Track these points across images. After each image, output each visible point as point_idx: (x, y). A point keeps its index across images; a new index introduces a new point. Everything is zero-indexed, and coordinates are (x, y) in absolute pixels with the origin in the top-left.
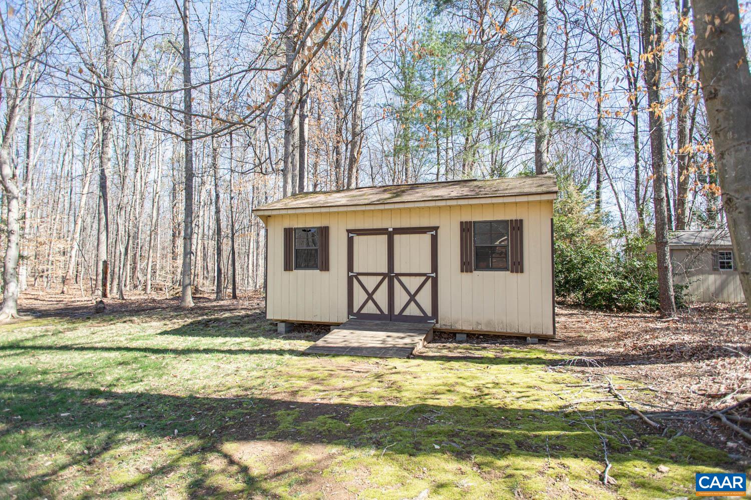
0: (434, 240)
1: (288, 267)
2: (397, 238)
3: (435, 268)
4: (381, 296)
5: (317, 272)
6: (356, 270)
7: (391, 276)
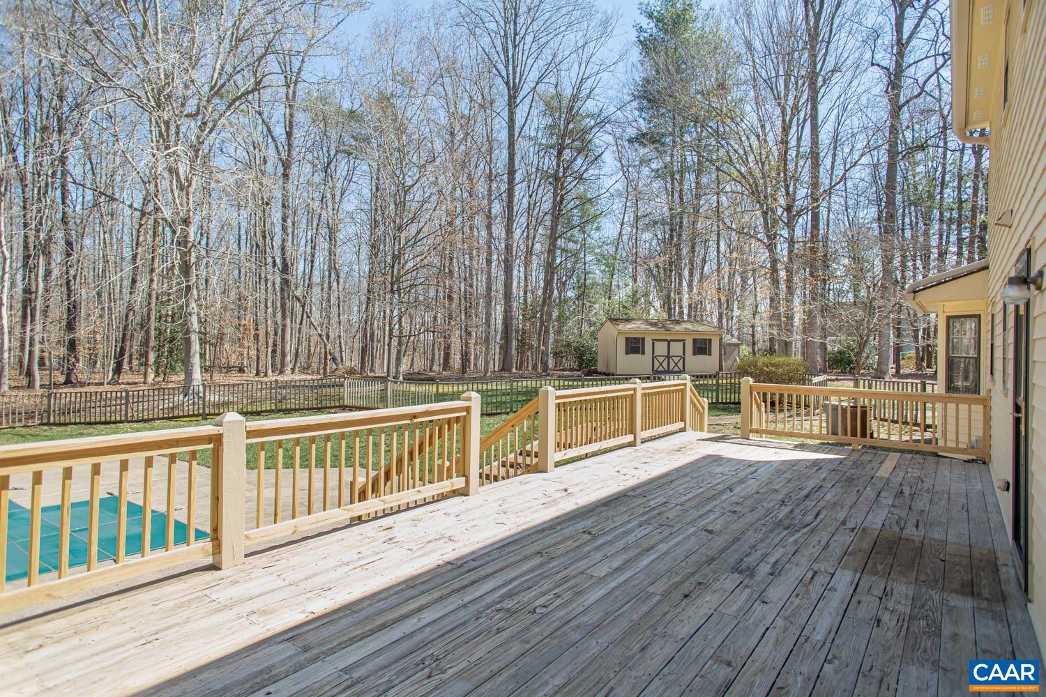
0: (684, 344)
1: (627, 353)
2: (671, 343)
3: (684, 354)
4: (665, 364)
5: (639, 355)
6: (656, 354)
7: (668, 357)
